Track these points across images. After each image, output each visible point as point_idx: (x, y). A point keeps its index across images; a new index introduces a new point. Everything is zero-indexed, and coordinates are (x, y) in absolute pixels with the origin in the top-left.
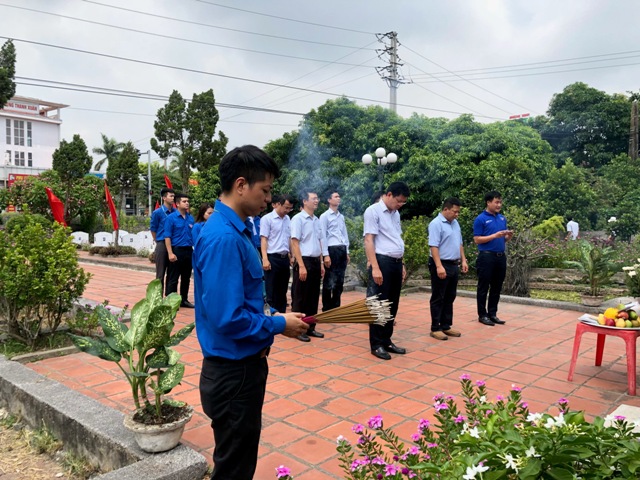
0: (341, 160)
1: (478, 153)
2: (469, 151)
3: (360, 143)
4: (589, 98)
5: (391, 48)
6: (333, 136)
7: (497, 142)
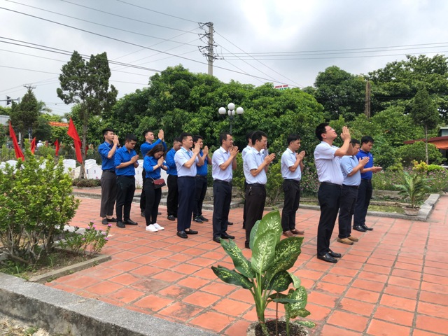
0: (181, 111)
1: (278, 110)
2: (272, 108)
3: (194, 99)
4: (342, 76)
5: (209, 34)
6: (175, 93)
7: (290, 103)
